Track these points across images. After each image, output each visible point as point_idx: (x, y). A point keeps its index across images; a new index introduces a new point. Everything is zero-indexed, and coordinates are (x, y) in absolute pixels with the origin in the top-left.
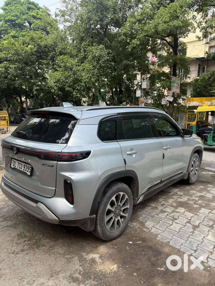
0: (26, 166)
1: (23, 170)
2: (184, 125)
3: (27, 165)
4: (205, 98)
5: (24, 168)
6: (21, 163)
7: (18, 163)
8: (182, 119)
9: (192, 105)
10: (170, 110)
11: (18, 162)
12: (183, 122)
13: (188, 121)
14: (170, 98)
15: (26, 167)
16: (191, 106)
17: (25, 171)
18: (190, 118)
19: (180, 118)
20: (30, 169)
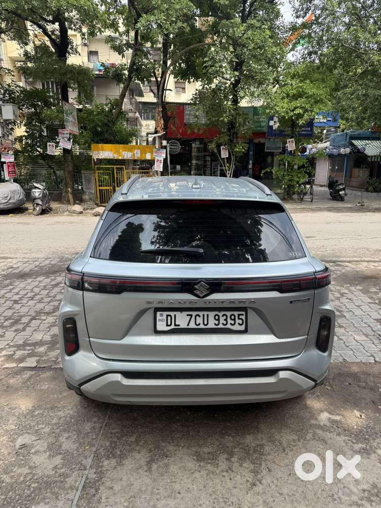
2: (93, 192)
4: (122, 145)
8: (89, 182)
9: (102, 158)
10: (68, 165)
12: (92, 186)
13: (99, 186)
14: (66, 143)
16: (100, 158)
18: (101, 180)
19: (86, 179)
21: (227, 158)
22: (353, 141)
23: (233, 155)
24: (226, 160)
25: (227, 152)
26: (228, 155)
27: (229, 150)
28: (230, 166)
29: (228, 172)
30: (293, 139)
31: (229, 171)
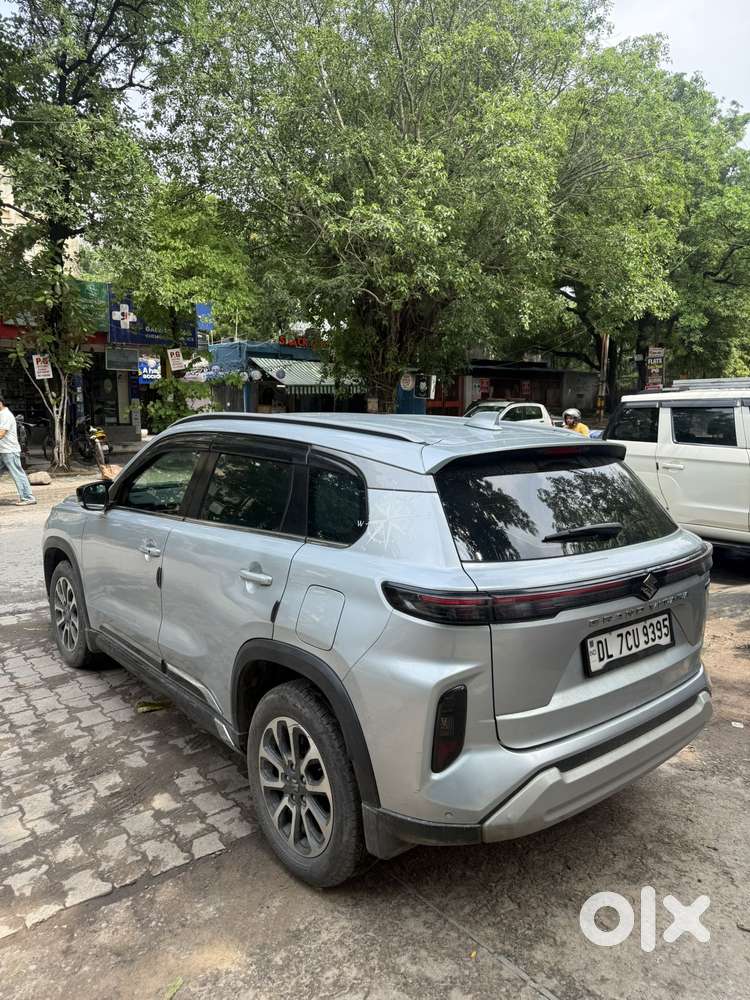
0: (652, 625)
1: (646, 646)
3: (648, 622)
5: (646, 635)
6: (629, 629)
7: (621, 635)
11: (615, 633)
15: (650, 631)
17: (651, 644)
20: (665, 626)
21: (49, 380)
22: (254, 359)
23: (64, 375)
24: (47, 385)
25: (49, 369)
26: (51, 373)
27: (52, 364)
28: (59, 395)
29: (55, 409)
30: (178, 350)
31: (58, 407)
